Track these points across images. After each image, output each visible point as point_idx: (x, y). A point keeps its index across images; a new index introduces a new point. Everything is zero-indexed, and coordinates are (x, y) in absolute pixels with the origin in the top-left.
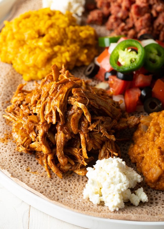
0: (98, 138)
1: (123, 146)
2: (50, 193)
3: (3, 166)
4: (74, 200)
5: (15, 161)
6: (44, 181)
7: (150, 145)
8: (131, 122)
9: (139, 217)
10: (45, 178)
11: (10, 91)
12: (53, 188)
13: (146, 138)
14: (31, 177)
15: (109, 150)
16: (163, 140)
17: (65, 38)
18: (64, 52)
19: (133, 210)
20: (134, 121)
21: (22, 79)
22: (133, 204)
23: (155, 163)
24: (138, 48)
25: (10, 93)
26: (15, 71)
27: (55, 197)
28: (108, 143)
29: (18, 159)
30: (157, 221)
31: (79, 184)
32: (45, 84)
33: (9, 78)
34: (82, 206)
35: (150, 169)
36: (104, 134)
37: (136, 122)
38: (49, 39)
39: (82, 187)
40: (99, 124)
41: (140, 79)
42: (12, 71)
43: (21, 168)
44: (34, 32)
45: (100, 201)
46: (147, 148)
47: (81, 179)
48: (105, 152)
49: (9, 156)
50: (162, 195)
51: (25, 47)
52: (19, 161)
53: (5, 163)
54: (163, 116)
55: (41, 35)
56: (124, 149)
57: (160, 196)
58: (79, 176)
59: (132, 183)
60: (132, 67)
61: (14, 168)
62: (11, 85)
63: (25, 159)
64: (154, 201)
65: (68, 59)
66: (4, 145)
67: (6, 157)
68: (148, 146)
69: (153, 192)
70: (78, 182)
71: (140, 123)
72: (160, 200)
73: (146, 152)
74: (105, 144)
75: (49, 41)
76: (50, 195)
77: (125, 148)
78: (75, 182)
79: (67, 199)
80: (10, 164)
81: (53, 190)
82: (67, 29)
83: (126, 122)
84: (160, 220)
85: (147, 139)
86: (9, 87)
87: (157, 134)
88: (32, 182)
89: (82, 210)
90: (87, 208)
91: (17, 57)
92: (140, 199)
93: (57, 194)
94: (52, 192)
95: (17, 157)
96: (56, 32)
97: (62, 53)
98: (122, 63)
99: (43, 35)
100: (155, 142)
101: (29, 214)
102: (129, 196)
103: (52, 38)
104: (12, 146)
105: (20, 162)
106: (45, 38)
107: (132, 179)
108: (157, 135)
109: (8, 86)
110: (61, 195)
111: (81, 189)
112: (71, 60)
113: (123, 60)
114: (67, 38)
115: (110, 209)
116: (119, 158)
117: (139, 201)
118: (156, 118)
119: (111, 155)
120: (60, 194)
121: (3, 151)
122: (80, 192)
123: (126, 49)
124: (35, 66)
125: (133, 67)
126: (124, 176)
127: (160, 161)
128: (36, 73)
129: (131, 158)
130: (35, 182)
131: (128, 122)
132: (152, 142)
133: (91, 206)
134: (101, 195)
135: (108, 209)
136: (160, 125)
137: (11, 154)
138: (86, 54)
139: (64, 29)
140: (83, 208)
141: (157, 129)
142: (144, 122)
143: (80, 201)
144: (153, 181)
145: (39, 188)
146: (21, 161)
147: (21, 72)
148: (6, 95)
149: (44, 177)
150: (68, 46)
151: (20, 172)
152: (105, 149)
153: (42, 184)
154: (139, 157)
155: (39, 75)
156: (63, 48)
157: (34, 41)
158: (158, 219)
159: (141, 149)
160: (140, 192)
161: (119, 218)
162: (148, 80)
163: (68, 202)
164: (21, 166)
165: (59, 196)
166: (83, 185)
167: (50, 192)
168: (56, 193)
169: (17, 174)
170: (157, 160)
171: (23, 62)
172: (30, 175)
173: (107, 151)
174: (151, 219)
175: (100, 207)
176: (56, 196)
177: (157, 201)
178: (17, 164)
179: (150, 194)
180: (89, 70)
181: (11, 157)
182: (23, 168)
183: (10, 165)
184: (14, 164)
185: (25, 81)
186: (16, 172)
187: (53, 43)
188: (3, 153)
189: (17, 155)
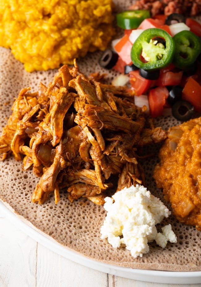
0: (117, 161)
1: (147, 164)
2: (62, 233)
3: (5, 196)
4: (90, 242)
5: (18, 188)
6: (54, 215)
7: (180, 171)
8: (157, 136)
9: (167, 267)
10: (55, 210)
11: (9, 88)
12: (65, 226)
13: (175, 159)
14: (38, 211)
15: (131, 175)
16: (195, 167)
17: (75, 18)
18: (74, 37)
19: (159, 255)
20: (160, 135)
21: (23, 69)
22: (159, 246)
23: (186, 195)
24: (166, 41)
25: (9, 91)
26: (14, 58)
27: (67, 239)
28: (130, 166)
29: (22, 185)
30: (187, 271)
31: (96, 217)
32: (53, 90)
33: (7, 69)
34: (99, 251)
35: (180, 202)
36: (124, 158)
37: (162, 137)
38: (56, 21)
39: (99, 221)
40: (117, 145)
41: (168, 78)
42: (11, 58)
43: (26, 198)
44: (37, 13)
45: (120, 244)
46: (176, 174)
47: (97, 209)
48: (125, 178)
49: (11, 181)
50: (193, 232)
51: (26, 31)
52: (24, 187)
53: (7, 191)
54: (196, 133)
55: (46, 15)
56: (148, 169)
57: (190, 232)
58: (95, 205)
59: (158, 220)
60: (158, 65)
61: (17, 198)
62: (10, 79)
63: (31, 184)
64: (184, 240)
65: (80, 46)
66: (5, 166)
67: (8, 182)
68: (177, 171)
69: (182, 227)
70: (94, 213)
71: (167, 138)
72: (191, 238)
73: (175, 178)
74: (126, 166)
75: (55, 24)
76: (61, 236)
77: (150, 167)
78: (90, 213)
79: (82, 240)
80: (13, 192)
81: (65, 229)
82: (78, 7)
83: (151, 135)
84: (191, 270)
85: (176, 161)
86: (7, 82)
87: (188, 156)
88: (40, 218)
89: (100, 257)
90: (105, 254)
91: (17, 42)
92: (167, 240)
93: (69, 234)
94: (64, 231)
95: (21, 181)
96: (65, 12)
97: (72, 39)
98: (147, 59)
99: (49, 16)
100: (186, 167)
101: (37, 253)
102: (154, 237)
103: (60, 20)
104: (14, 166)
105: (24, 189)
106: (51, 21)
107: (158, 214)
108: (189, 158)
109: (6, 80)
110: (75, 236)
111: (97, 223)
112: (84, 47)
113: (148, 56)
114: (78, 19)
115: (132, 255)
116: (142, 186)
117: (166, 243)
118: (187, 133)
119: (133, 183)
120: (74, 234)
121: (3, 173)
122: (97, 227)
123: (151, 41)
124: (39, 56)
125: (160, 66)
126: (149, 214)
127: (191, 194)
128: (41, 63)
129: (157, 182)
130: (43, 218)
131: (153, 136)
132: (182, 167)
133: (110, 251)
134: (121, 237)
135: (130, 255)
136: (192, 145)
137: (13, 178)
138: (102, 37)
139: (75, 6)
140: (101, 254)
141: (189, 149)
142: (173, 138)
143: (98, 243)
144: (182, 216)
145: (48, 226)
146: (25, 186)
147: (22, 61)
148: (5, 94)
149: (54, 208)
150: (80, 29)
151: (25, 204)
152: (127, 174)
153: (51, 221)
154: (167, 183)
155: (45, 66)
156: (73, 33)
157: (37, 24)
158: (189, 269)
159: (169, 175)
160: (168, 230)
161: (143, 268)
162: (178, 77)
163: (82, 245)
164: (26, 195)
165: (73, 237)
166: (100, 218)
167: (62, 231)
168: (68, 232)
169: (22, 207)
170: (189, 192)
171: (24, 50)
172: (37, 207)
173: (129, 177)
174: (180, 269)
175: (120, 251)
176: (69, 237)
177: (187, 240)
178: (21, 192)
179: (179, 230)
180: (105, 60)
181: (14, 181)
182: (29, 197)
183: (12, 194)
184: (18, 191)
185: (27, 72)
186: (21, 203)
187: (61, 26)
188: (4, 176)
189: (20, 179)
